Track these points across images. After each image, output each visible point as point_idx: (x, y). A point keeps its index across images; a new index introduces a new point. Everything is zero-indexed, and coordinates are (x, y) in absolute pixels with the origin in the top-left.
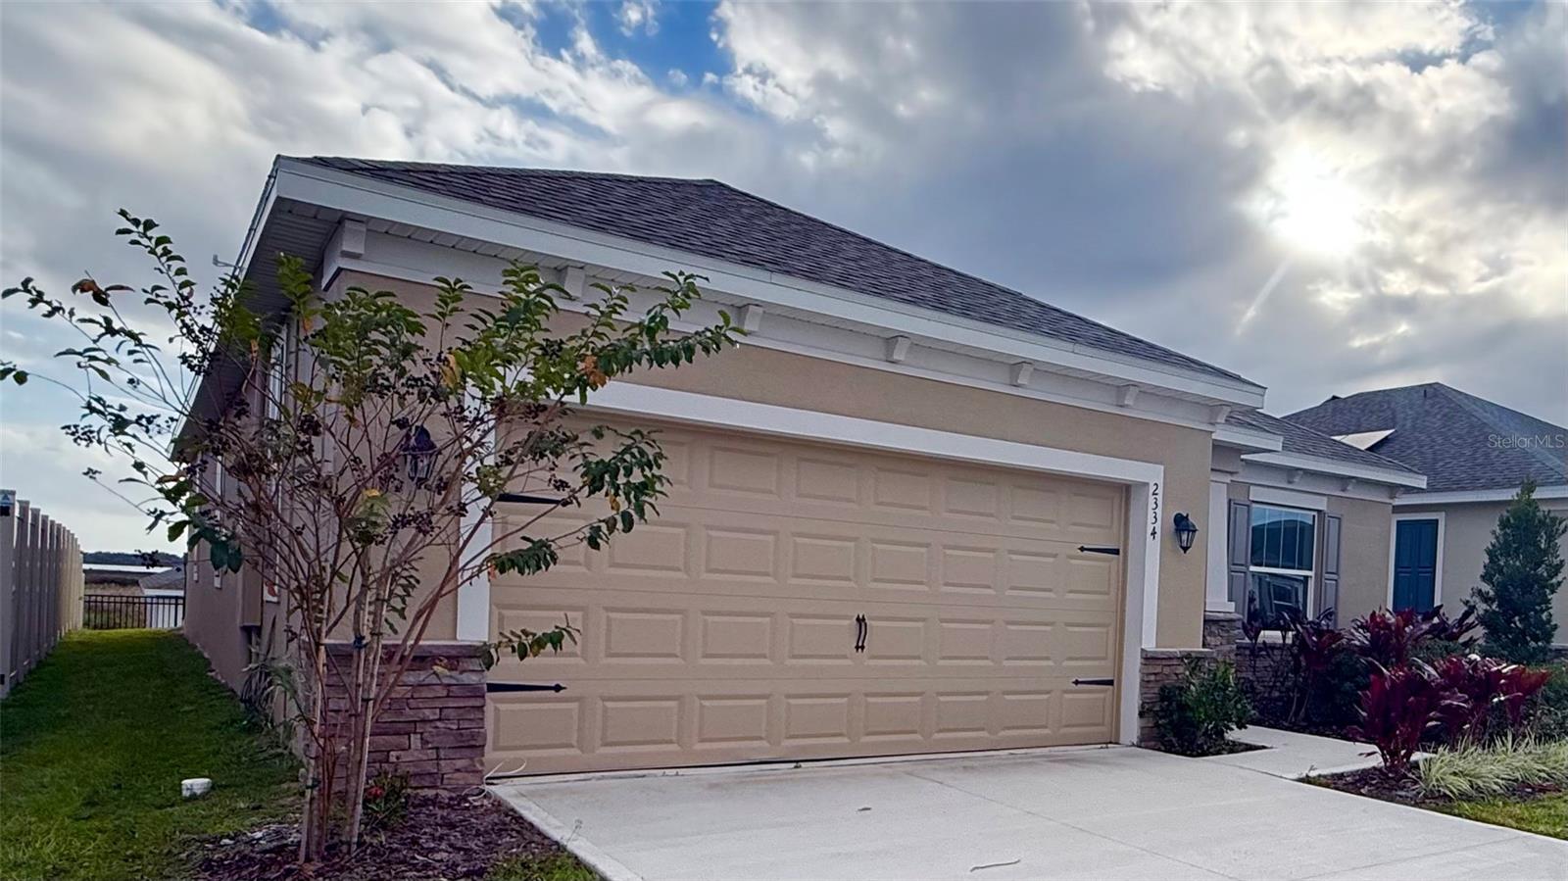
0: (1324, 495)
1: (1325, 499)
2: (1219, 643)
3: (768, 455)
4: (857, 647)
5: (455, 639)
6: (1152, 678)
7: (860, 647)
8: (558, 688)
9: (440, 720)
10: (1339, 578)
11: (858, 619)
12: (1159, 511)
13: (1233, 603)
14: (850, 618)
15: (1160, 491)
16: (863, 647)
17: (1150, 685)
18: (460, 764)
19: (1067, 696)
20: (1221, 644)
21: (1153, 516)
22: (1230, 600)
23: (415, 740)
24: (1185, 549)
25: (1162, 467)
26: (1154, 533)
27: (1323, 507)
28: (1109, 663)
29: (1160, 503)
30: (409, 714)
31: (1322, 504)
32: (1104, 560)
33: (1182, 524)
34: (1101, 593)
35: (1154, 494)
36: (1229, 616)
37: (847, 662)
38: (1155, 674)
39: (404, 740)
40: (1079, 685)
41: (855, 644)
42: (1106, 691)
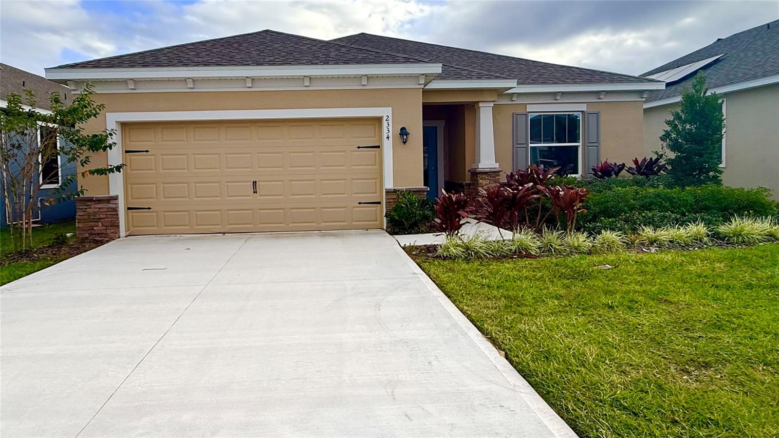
0: (585, 103)
1: (586, 104)
2: (488, 183)
3: (215, 127)
4: (254, 192)
5: (109, 194)
6: (392, 200)
7: (255, 192)
8: (149, 208)
9: (106, 218)
10: (599, 144)
11: (254, 182)
12: (390, 128)
13: (498, 164)
14: (250, 181)
15: (390, 118)
16: (256, 192)
17: (391, 204)
18: (113, 231)
19: (355, 209)
20: (490, 183)
21: (389, 130)
22: (496, 162)
23: (100, 224)
24: (404, 143)
25: (391, 108)
26: (388, 138)
27: (585, 109)
28: (377, 194)
29: (391, 124)
30: (98, 216)
31: (584, 108)
32: (373, 151)
33: (404, 132)
34: (372, 165)
35: (386, 120)
36: (495, 170)
37: (251, 198)
38: (393, 199)
39: (97, 224)
40: (361, 204)
41: (253, 191)
42: (377, 206)
